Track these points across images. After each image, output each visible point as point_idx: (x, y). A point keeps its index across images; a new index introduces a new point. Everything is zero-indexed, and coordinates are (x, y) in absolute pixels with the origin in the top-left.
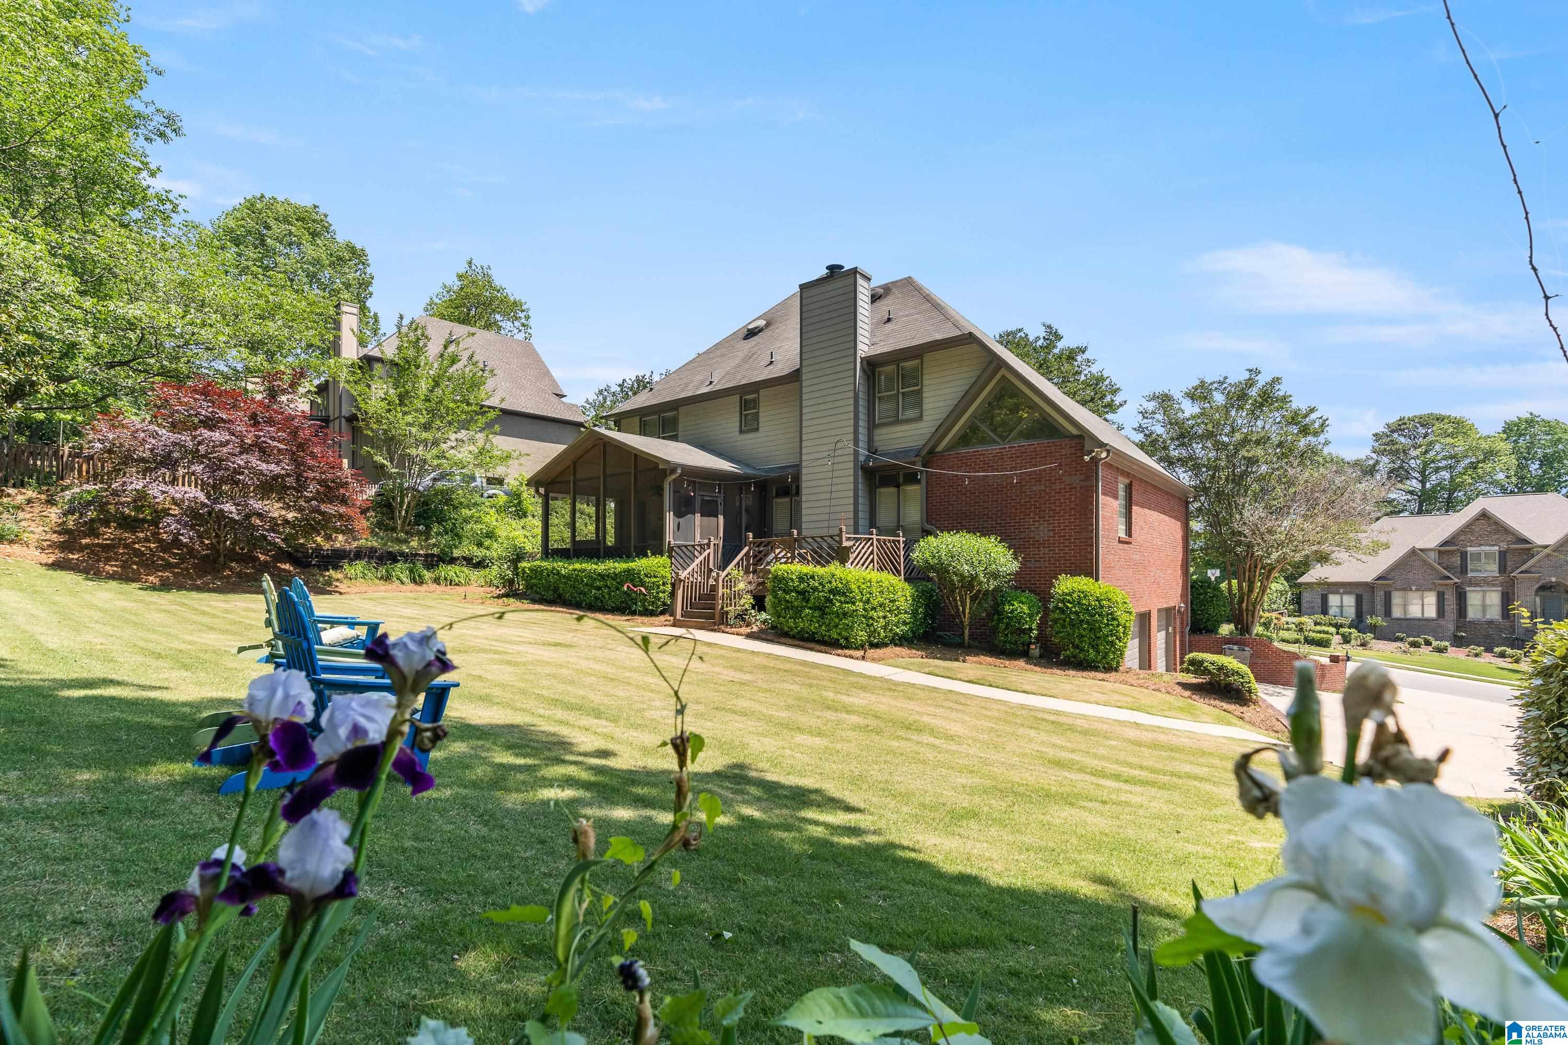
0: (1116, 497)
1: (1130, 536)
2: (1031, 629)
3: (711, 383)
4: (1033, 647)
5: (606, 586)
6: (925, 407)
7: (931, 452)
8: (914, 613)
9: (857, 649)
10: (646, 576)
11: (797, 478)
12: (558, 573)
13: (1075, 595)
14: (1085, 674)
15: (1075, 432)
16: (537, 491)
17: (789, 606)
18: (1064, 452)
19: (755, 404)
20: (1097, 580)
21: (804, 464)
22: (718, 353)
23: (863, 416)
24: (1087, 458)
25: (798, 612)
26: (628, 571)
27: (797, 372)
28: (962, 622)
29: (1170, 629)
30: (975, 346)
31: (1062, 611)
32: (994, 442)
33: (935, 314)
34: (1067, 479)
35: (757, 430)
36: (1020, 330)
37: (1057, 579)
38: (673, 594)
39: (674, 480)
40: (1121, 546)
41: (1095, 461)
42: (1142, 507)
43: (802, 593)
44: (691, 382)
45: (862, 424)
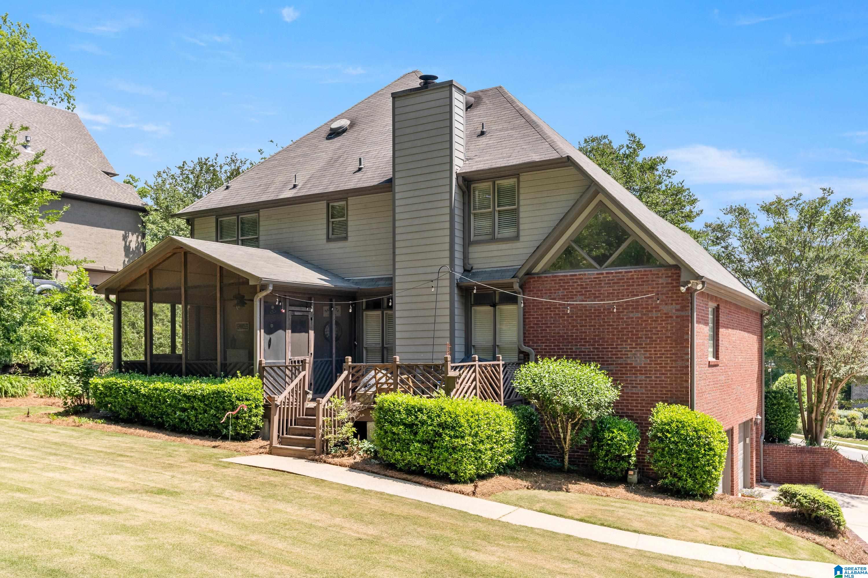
0: (706, 324)
1: (717, 358)
2: (630, 456)
3: (295, 186)
4: (631, 473)
5: (193, 408)
6: (522, 227)
7: (528, 273)
8: (518, 440)
9: (465, 482)
10: (238, 399)
11: (390, 292)
12: (137, 392)
13: (674, 425)
14: (684, 503)
15: (671, 261)
16: (108, 299)
17: (396, 438)
18: (661, 281)
19: (343, 212)
20: (692, 408)
21: (397, 279)
22: (299, 151)
23: (458, 233)
24: (683, 289)
25: (406, 445)
26: (217, 393)
27: (390, 182)
28: (562, 448)
29: (748, 440)
30: (572, 170)
31: (661, 440)
32: (590, 266)
33: (530, 131)
34: (665, 309)
35: (346, 238)
36: (605, 137)
37: (655, 407)
38: (267, 416)
39: (265, 297)
40: (711, 370)
41: (691, 292)
42: (727, 328)
43: (410, 426)
44: (273, 182)
45: (458, 241)
